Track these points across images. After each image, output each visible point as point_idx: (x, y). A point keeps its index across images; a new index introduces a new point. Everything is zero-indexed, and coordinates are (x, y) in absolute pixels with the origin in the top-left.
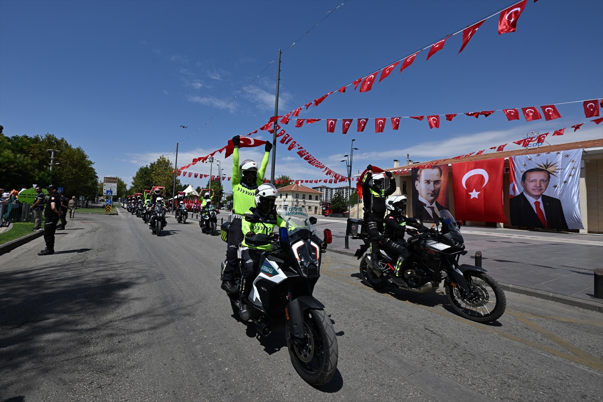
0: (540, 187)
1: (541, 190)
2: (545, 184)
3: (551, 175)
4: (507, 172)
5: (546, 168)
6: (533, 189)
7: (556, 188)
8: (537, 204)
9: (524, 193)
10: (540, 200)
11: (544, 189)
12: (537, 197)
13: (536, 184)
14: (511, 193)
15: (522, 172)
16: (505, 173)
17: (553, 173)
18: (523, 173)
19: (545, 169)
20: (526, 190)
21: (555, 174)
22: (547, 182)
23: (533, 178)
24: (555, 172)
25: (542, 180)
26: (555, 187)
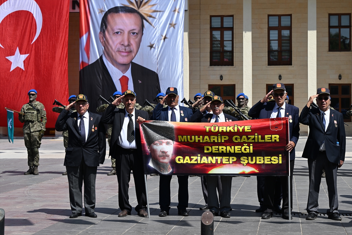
0: (129, 45)
1: (130, 52)
2: (137, 40)
3: (144, 21)
4: (74, 8)
5: (139, 8)
6: (119, 51)
7: (152, 49)
8: (124, 81)
9: (104, 59)
10: (128, 74)
11: (135, 51)
12: (123, 66)
13: (123, 41)
14: (83, 57)
15: (102, 11)
16: (72, 11)
17: (148, 18)
18: (104, 13)
19: (136, 8)
20: (107, 52)
21: (150, 20)
22: (139, 36)
23: (118, 27)
24: (150, 16)
25: (132, 32)
26: (151, 46)
